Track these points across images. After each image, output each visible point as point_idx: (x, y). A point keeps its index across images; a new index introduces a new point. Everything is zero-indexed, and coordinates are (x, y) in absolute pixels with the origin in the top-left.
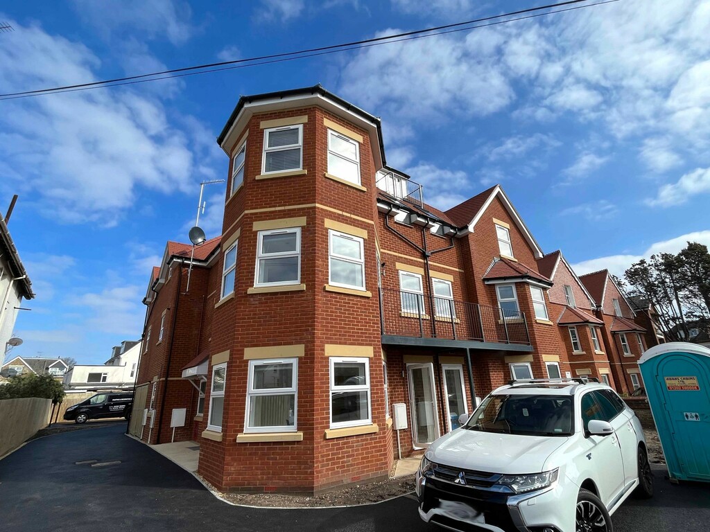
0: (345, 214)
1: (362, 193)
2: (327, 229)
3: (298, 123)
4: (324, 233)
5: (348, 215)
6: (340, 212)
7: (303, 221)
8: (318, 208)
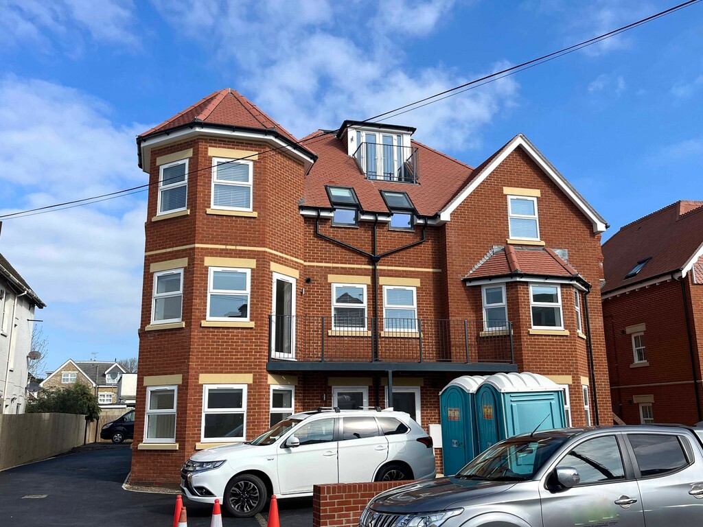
0: (229, 247)
1: (252, 220)
2: (207, 267)
3: (183, 159)
4: (204, 272)
5: (233, 247)
6: (224, 247)
7: (184, 262)
8: (198, 248)
